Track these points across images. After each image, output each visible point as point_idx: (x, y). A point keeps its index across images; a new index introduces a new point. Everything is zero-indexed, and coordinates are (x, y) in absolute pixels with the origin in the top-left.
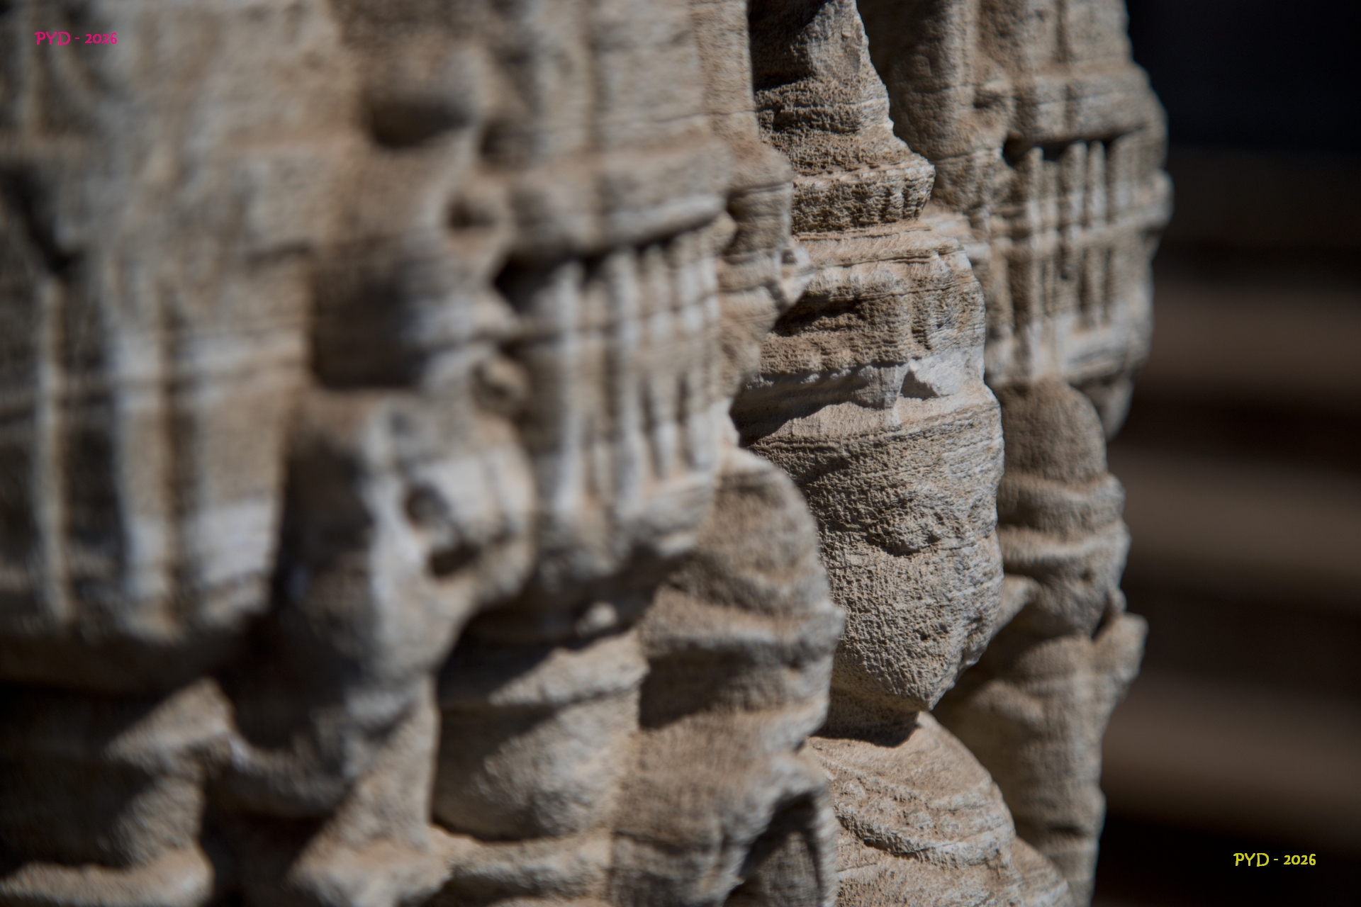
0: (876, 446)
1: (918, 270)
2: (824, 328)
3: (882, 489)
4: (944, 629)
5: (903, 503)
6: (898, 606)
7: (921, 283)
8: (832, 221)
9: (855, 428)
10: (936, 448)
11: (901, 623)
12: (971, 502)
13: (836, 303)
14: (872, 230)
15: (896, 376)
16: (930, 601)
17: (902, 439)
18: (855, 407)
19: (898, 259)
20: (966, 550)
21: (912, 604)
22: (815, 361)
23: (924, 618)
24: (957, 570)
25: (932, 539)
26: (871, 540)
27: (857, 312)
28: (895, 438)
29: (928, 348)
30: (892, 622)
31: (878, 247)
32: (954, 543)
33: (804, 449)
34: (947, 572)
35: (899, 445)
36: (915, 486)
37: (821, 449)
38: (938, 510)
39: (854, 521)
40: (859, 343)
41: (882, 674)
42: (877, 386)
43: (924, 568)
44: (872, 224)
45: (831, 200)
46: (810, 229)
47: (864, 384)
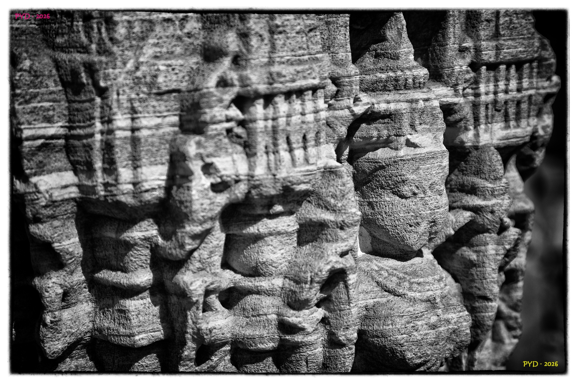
0: (394, 162)
1: (414, 105)
2: (380, 123)
3: (396, 176)
4: (418, 224)
5: (403, 181)
6: (401, 215)
7: (414, 109)
8: (387, 88)
9: (388, 156)
10: (417, 164)
11: (402, 220)
12: (430, 183)
13: (384, 115)
14: (401, 92)
15: (402, 140)
16: (413, 214)
17: (404, 160)
18: (389, 149)
19: (407, 101)
20: (427, 198)
21: (406, 215)
22: (375, 133)
23: (410, 219)
24: (423, 204)
25: (415, 194)
26: (394, 193)
27: (390, 118)
28: (401, 160)
29: (416, 131)
30: (399, 220)
31: (402, 97)
32: (423, 196)
33: (371, 162)
34: (419, 205)
35: (403, 162)
36: (408, 176)
37: (377, 162)
38: (417, 184)
39: (388, 186)
40: (390, 128)
41: (396, 237)
42: (396, 143)
43: (411, 203)
44: (401, 90)
45: (387, 81)
46: (380, 91)
47: (392, 142)
